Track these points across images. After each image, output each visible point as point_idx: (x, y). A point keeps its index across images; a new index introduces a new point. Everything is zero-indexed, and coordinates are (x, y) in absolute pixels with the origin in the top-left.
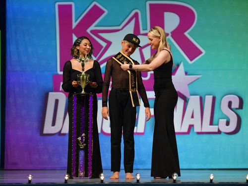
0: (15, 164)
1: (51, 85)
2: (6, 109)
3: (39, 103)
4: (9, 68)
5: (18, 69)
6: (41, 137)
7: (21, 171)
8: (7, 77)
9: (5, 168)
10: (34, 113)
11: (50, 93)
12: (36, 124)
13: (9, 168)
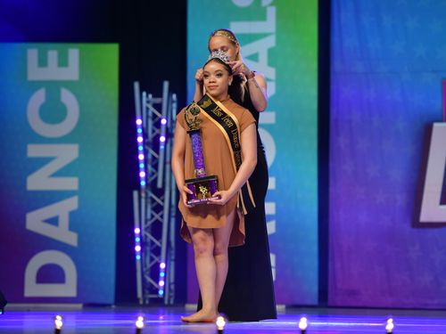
0: (353, 293)
1: (438, 104)
2: (331, 165)
3: (409, 150)
4: (337, 65)
5: (360, 67)
6: (415, 230)
7: (368, 311)
8: (333, 87)
9: (330, 303)
10: (398, 174)
11: (436, 125)
12: (401, 199)
13: (339, 304)
